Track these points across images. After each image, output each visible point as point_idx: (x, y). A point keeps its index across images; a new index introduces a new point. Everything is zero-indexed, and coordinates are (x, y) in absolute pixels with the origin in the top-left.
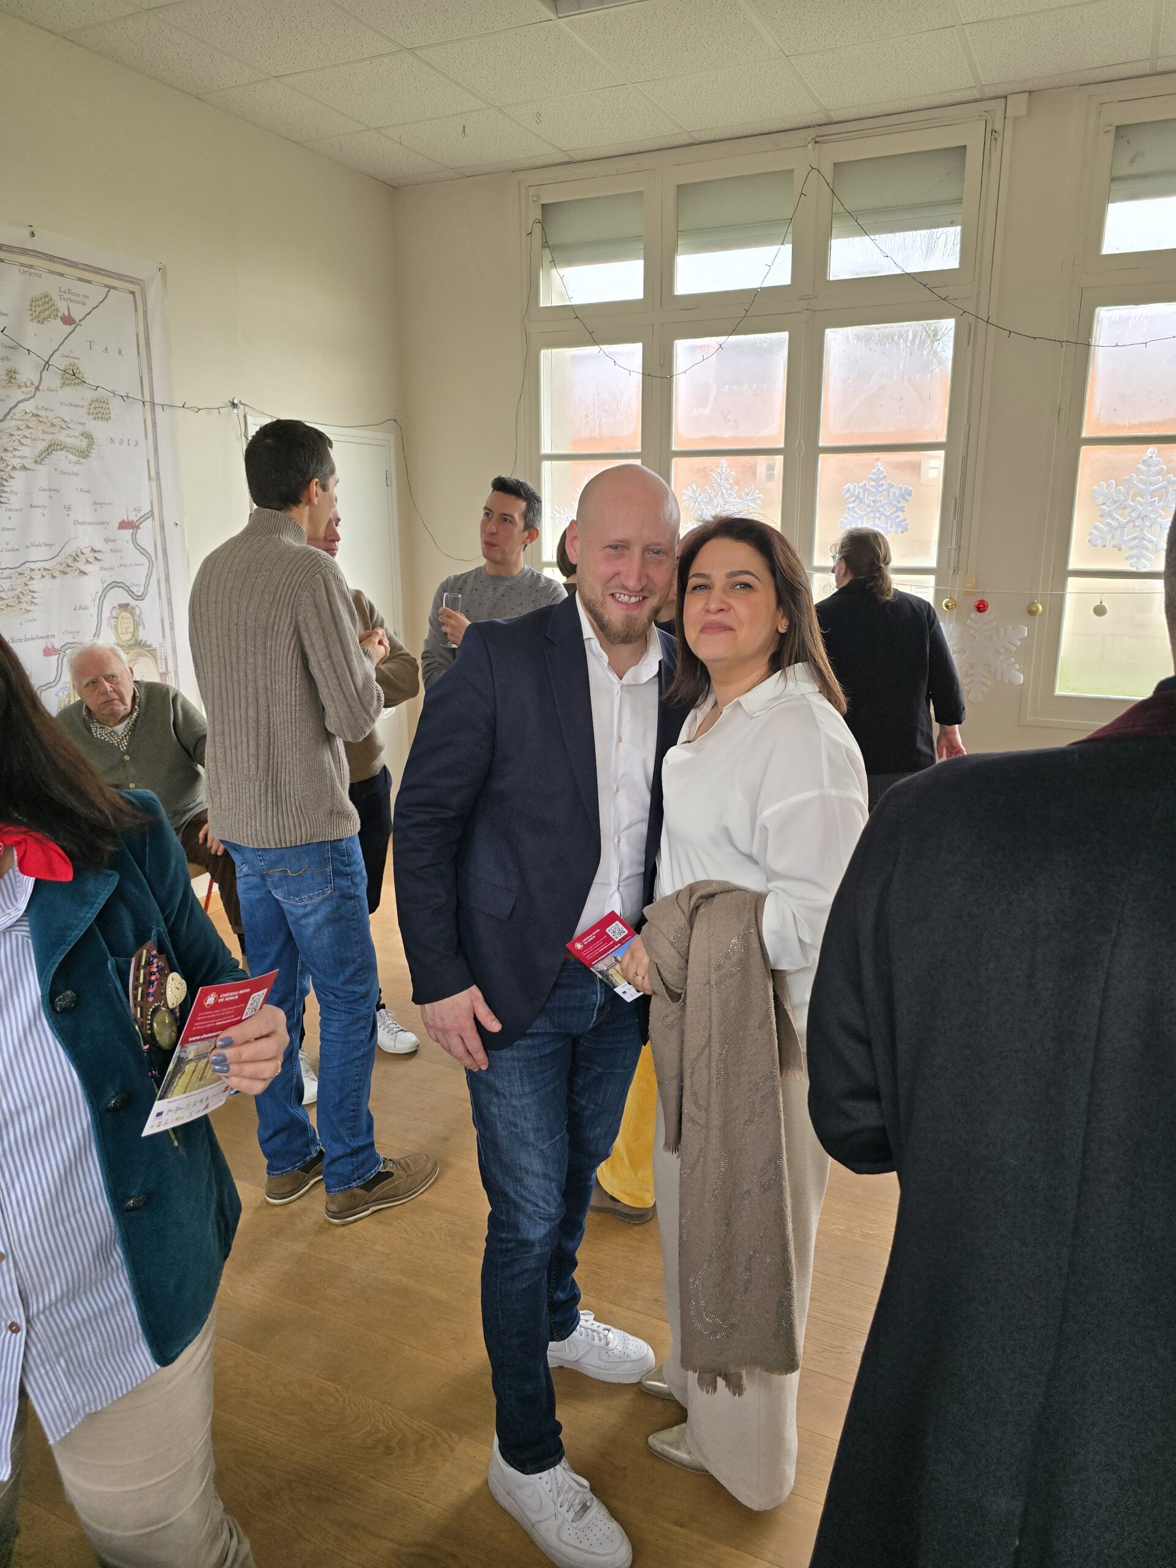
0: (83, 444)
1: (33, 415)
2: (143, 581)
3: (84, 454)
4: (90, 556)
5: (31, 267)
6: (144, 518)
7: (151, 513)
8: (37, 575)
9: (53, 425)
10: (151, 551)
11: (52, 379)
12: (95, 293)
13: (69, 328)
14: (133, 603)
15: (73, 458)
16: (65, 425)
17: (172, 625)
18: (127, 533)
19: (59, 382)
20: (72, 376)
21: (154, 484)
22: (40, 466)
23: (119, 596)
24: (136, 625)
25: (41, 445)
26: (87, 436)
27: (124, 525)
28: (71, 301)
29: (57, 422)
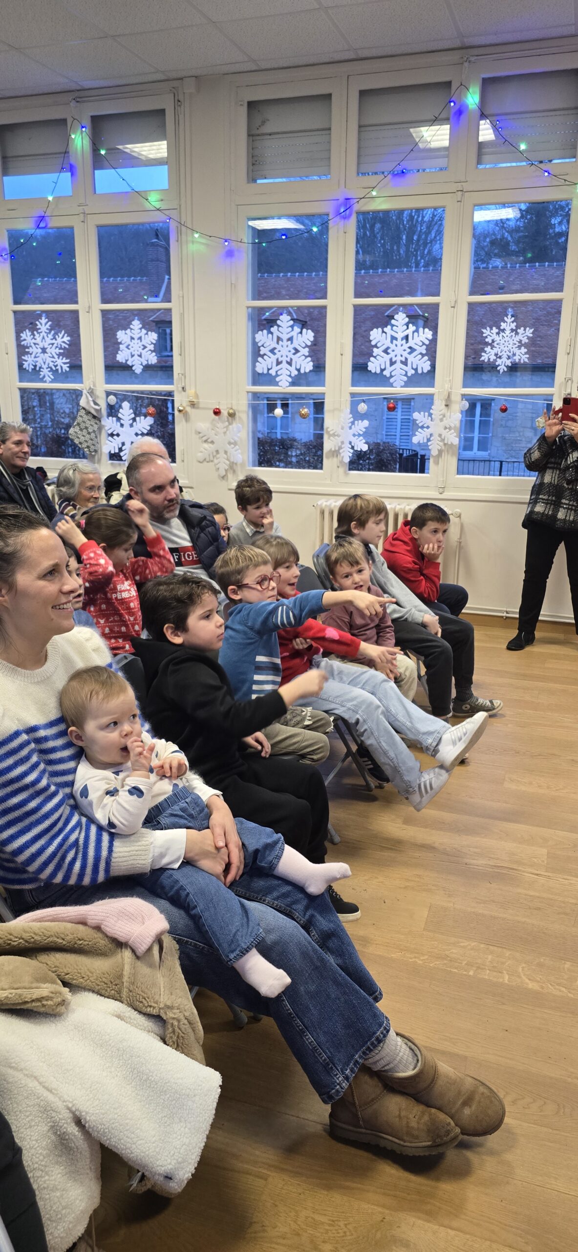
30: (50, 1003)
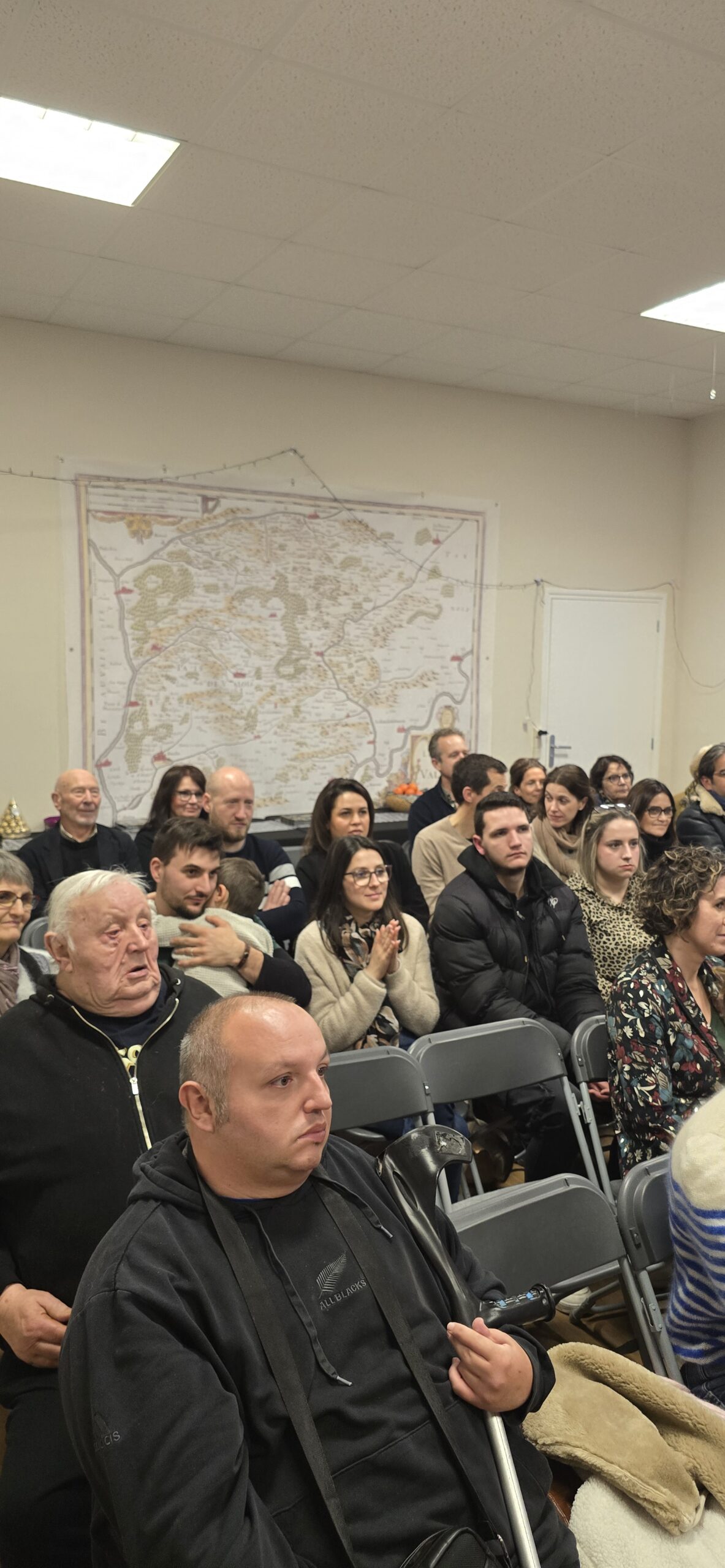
0: (435, 611)
1: (411, 597)
2: (461, 692)
3: (435, 617)
4: (430, 676)
5: (419, 515)
6: (467, 654)
7: (472, 652)
8: (399, 686)
9: (420, 601)
10: (469, 674)
11: (423, 575)
12: (453, 524)
13: (435, 546)
14: (453, 705)
15: (428, 620)
16: (427, 601)
17: (477, 720)
18: (455, 664)
19: (426, 576)
20: (435, 573)
21: (476, 634)
22: (410, 626)
23: (446, 701)
24: (454, 719)
25: (411, 613)
26: (439, 607)
27: (456, 658)
28: (440, 530)
29: (423, 600)
30: (662, 1513)
